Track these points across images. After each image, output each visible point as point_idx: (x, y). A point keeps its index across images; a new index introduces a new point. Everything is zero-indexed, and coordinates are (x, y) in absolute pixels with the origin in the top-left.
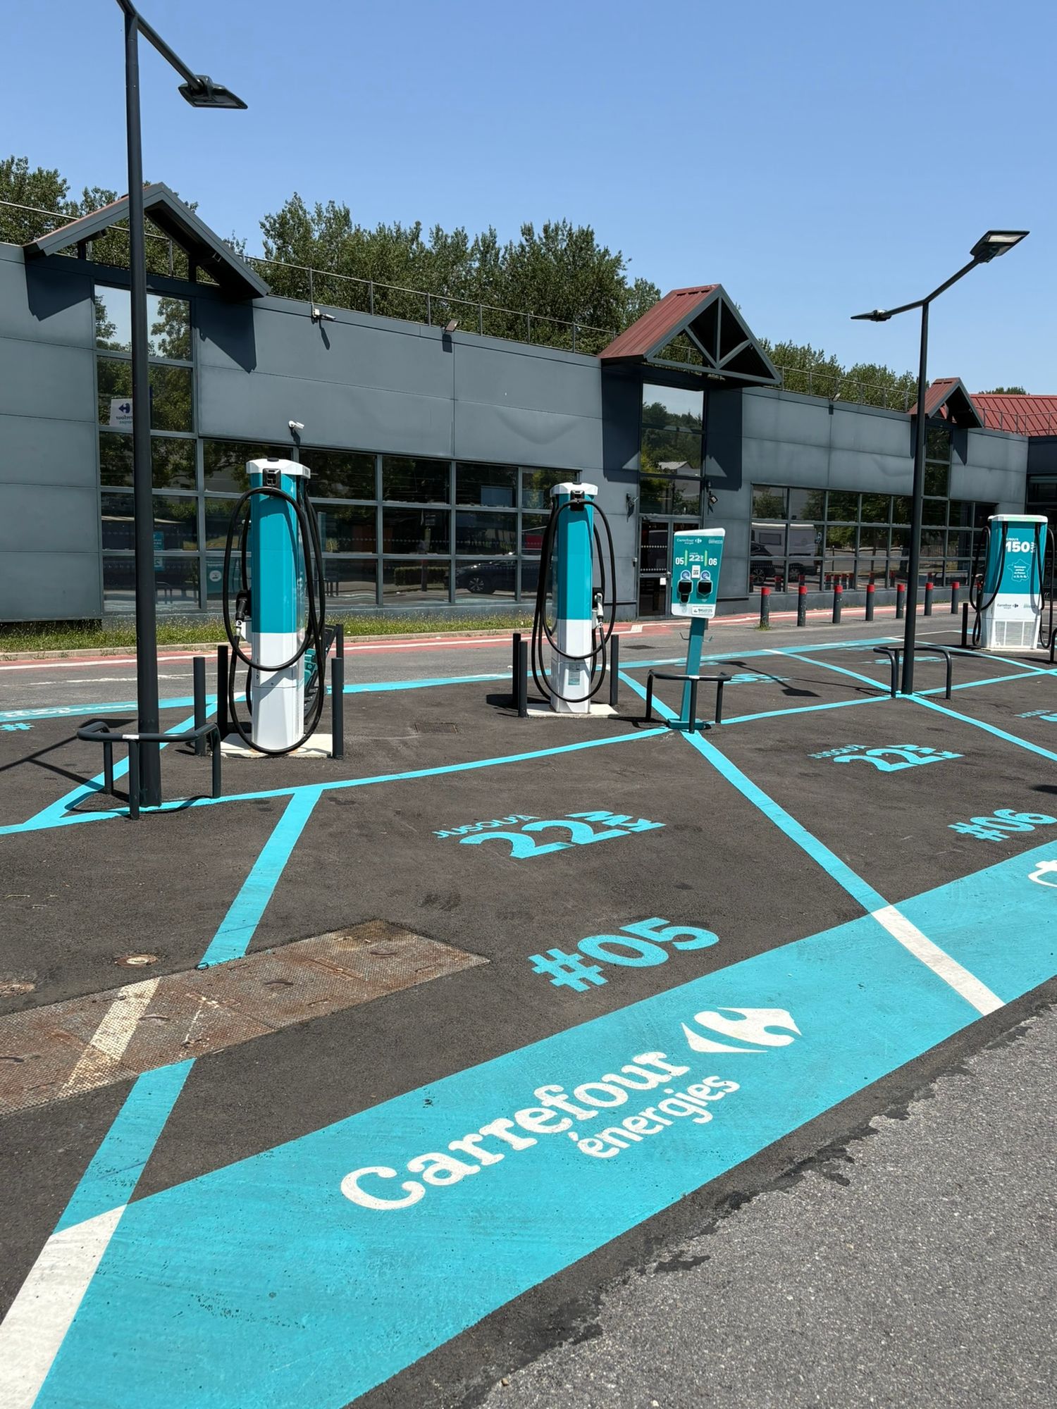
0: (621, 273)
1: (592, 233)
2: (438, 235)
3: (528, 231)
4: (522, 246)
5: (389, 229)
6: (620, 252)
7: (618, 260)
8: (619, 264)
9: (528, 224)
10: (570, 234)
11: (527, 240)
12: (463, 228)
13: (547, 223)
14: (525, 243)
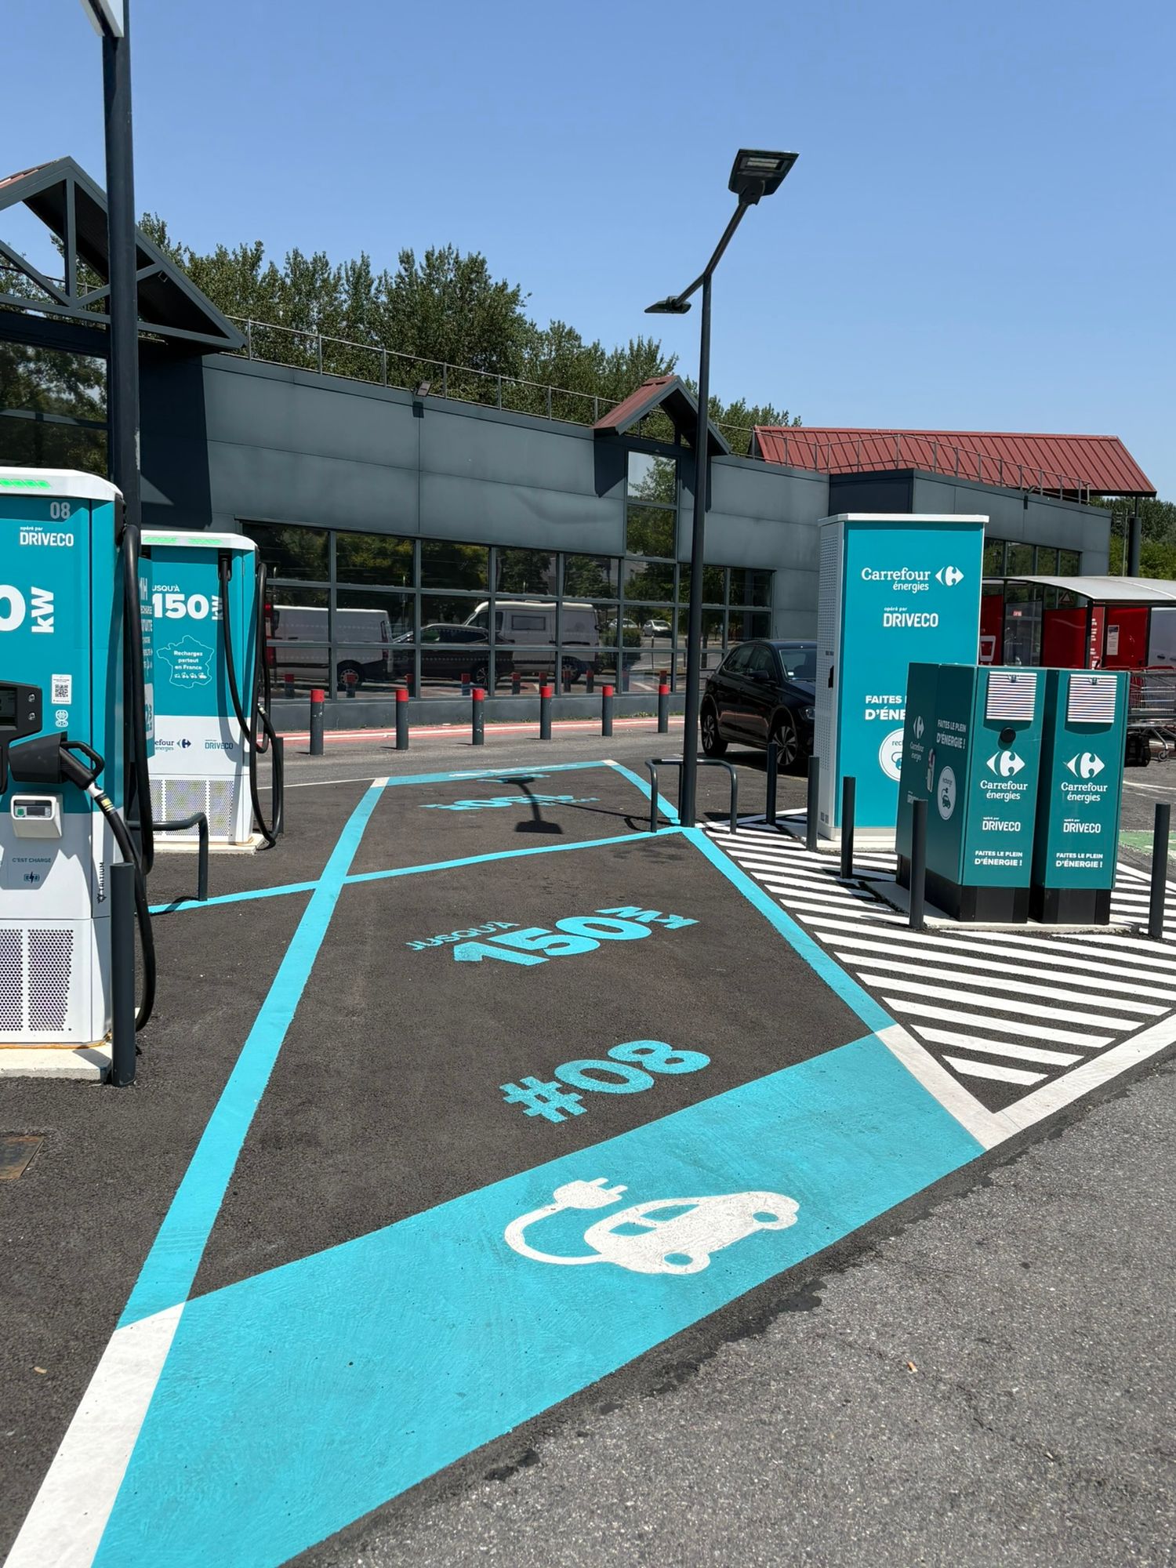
0: (519, 310)
1: (483, 262)
2: (296, 261)
3: (407, 259)
4: (400, 276)
5: (234, 253)
6: (518, 286)
7: (515, 294)
8: (517, 299)
9: (408, 249)
10: (457, 261)
11: (406, 270)
12: (324, 253)
13: (430, 249)
14: (404, 273)
